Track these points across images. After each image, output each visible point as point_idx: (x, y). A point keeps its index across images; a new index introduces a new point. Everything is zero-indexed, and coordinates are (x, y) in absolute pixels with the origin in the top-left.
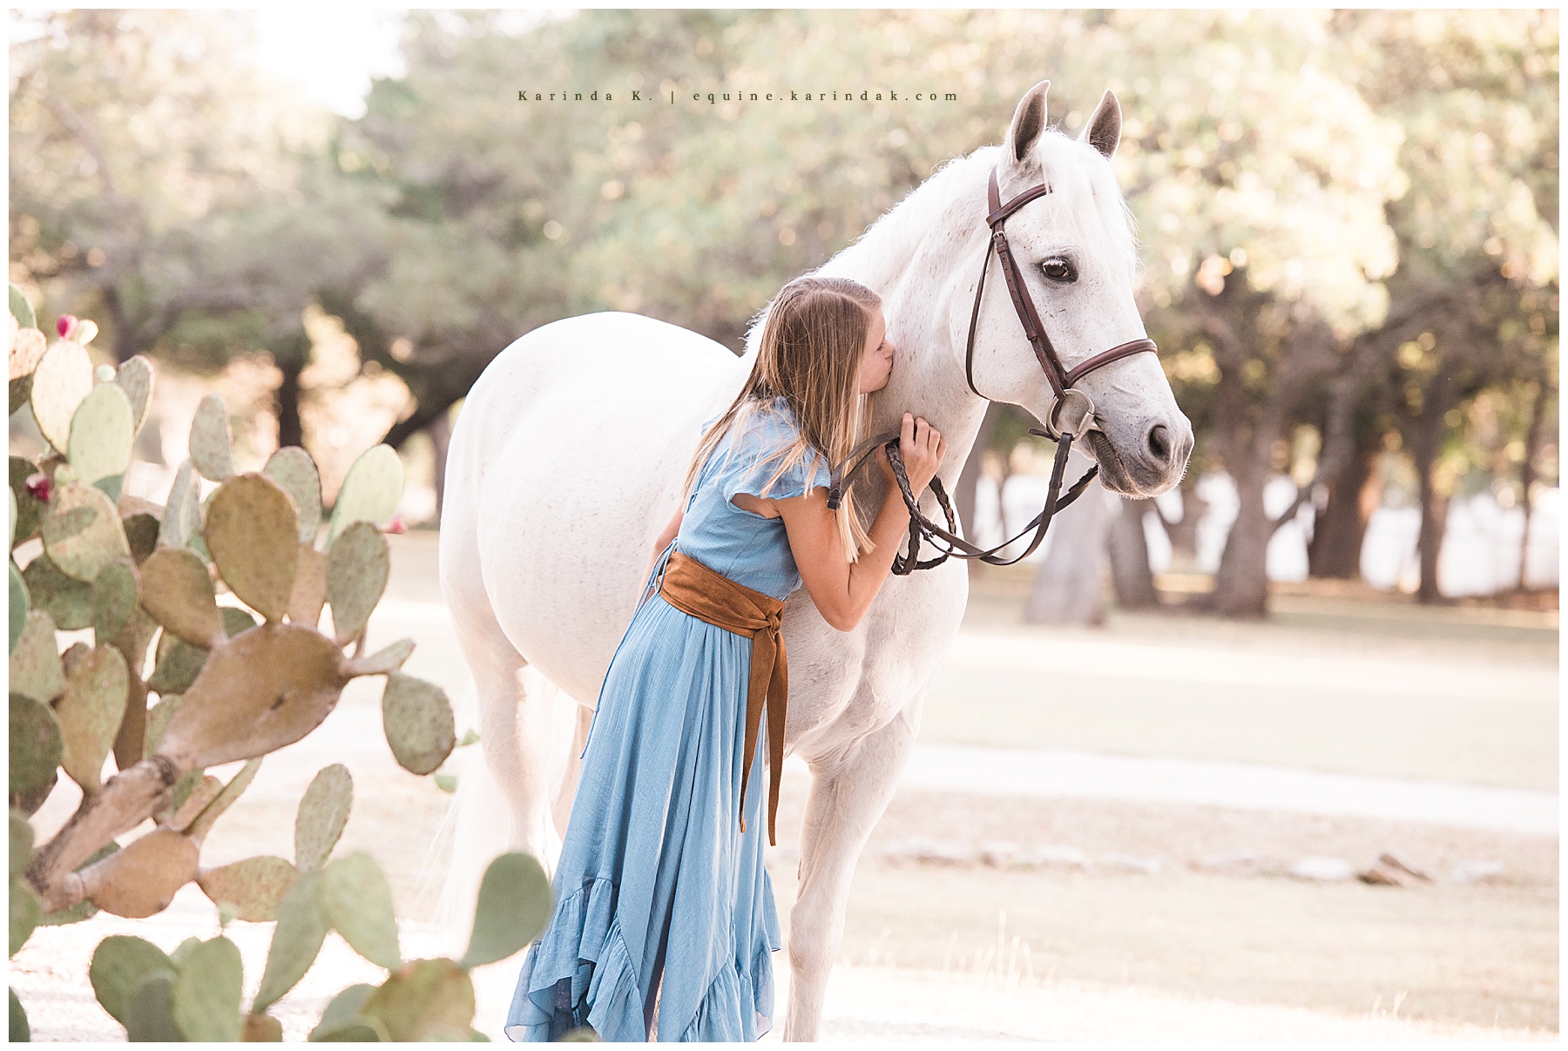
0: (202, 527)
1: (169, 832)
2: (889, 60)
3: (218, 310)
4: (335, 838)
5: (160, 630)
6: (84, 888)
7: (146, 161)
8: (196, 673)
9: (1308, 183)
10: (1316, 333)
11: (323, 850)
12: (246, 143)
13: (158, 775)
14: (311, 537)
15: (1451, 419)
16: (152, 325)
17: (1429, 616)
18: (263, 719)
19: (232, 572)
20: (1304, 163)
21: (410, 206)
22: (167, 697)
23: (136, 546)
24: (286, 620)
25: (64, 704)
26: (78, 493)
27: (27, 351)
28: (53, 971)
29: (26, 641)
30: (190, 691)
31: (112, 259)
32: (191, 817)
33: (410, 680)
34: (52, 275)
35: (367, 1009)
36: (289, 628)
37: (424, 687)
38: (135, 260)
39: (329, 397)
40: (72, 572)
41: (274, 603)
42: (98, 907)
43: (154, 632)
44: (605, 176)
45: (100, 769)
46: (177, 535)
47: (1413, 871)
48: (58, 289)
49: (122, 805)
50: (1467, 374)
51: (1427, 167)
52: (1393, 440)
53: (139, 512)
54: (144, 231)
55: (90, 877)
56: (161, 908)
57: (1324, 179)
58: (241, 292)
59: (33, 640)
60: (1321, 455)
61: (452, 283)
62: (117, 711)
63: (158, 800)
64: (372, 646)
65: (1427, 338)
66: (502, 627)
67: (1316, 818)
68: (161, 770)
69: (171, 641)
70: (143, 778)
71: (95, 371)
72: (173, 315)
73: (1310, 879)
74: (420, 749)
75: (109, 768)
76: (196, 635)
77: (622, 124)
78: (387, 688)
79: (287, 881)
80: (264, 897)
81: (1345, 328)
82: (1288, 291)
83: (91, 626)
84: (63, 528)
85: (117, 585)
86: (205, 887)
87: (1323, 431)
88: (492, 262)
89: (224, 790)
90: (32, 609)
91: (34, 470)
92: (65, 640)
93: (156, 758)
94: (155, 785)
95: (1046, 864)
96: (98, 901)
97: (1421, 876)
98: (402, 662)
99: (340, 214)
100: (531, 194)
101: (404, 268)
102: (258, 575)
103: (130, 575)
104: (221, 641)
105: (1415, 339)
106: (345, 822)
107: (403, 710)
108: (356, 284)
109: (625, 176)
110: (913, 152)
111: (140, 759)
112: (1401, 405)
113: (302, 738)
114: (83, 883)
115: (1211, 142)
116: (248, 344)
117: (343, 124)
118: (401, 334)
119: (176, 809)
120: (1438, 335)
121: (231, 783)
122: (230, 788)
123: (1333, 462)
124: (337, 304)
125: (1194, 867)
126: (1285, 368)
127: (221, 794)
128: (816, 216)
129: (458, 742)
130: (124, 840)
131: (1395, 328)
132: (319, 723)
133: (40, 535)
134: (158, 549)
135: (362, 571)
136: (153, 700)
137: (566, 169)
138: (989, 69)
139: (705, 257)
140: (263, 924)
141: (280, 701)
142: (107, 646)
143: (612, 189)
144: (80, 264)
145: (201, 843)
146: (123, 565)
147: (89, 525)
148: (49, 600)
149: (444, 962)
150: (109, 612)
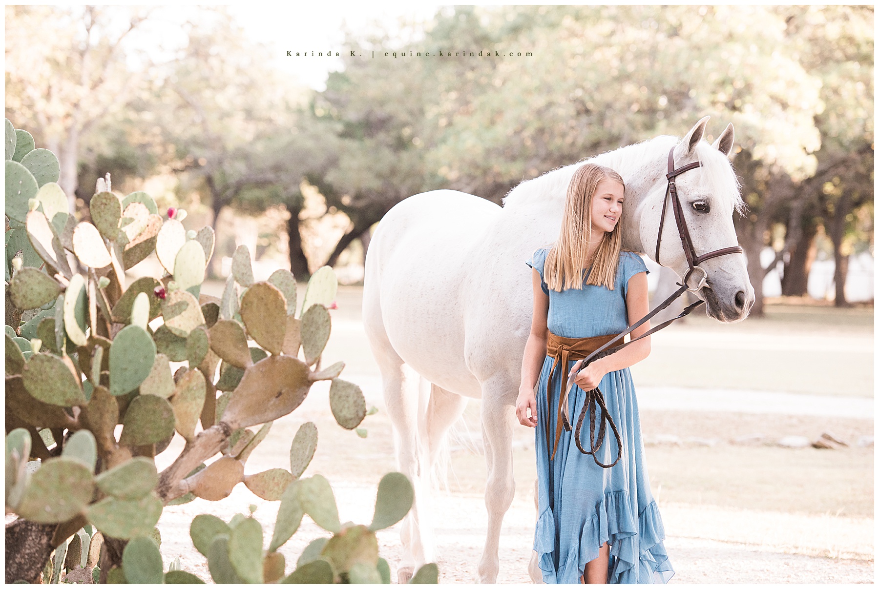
0: (239, 309)
1: (228, 459)
2: (574, 55)
3: (261, 184)
4: (309, 459)
5: (221, 360)
6: (189, 487)
7: (225, 115)
8: (239, 381)
9: (777, 108)
10: (783, 179)
11: (304, 465)
12: (272, 106)
13: (222, 432)
14: (293, 312)
15: (848, 218)
16: (229, 193)
17: (841, 312)
18: (272, 402)
19: (255, 332)
20: (774, 98)
21: (348, 133)
22: (226, 392)
23: (208, 319)
24: (282, 354)
25: (175, 398)
26: (179, 294)
27: (154, 225)
28: (185, 512)
29: (155, 369)
30: (236, 390)
31: (209, 162)
32: (240, 451)
33: (343, 382)
34: (182, 171)
35: (323, 553)
36: (283, 358)
37: (350, 386)
38: (220, 162)
39: (313, 224)
40: (177, 333)
41: (276, 346)
42: (196, 496)
43: (218, 361)
44: (439, 115)
45: (194, 430)
46: (228, 314)
47: (839, 441)
48: (185, 177)
49: (205, 447)
50: (856, 196)
51: (834, 98)
52: (821, 230)
53: (209, 302)
54: (224, 148)
55: (192, 481)
56: (226, 495)
57: (784, 106)
58: (270, 176)
59: (159, 368)
60: (786, 237)
61: (369, 169)
62: (201, 402)
63: (223, 443)
64: (324, 366)
65: (836, 180)
66: (392, 345)
67: (790, 417)
68: (223, 429)
69: (226, 365)
70: (215, 433)
71: (186, 233)
72: (239, 188)
73: (789, 447)
74: (349, 416)
75: (199, 428)
76: (238, 362)
77: (448, 90)
78: (332, 386)
79: (287, 480)
80: (276, 488)
81: (797, 177)
82: (769, 160)
83: (187, 360)
84: (172, 312)
85: (199, 339)
86: (248, 485)
87: (787, 225)
88: (387, 157)
89: (255, 437)
90: (158, 352)
91: (158, 284)
92: (175, 367)
93: (220, 424)
94: (221, 436)
95: (660, 443)
96: (195, 493)
97: (842, 444)
98: (339, 373)
99: (316, 138)
100: (405, 125)
101: (346, 162)
102: (267, 332)
103: (205, 334)
104: (250, 365)
105: (830, 181)
106: (315, 451)
107: (340, 397)
108: (324, 170)
109: (450, 115)
110: (586, 98)
111: (213, 424)
112: (825, 212)
113: (291, 411)
114: (188, 484)
115: (730, 90)
116: (274, 200)
117: (316, 96)
118: (346, 193)
119: (232, 447)
120: (842, 179)
121: (258, 433)
122: (257, 436)
123: (793, 241)
124: (315, 180)
125: (732, 442)
126: (768, 196)
127: (253, 439)
128: (541, 131)
129: (367, 413)
130: (208, 462)
131: (821, 174)
132: (299, 404)
133: (161, 315)
134: (219, 320)
135: (318, 328)
136: (219, 394)
137: (422, 112)
138: (622, 59)
139: (488, 152)
140: (277, 501)
141: (280, 394)
142: (196, 369)
143: (443, 122)
144: (195, 165)
145: (245, 463)
146: (202, 330)
147: (185, 310)
148: (167, 347)
149: (361, 527)
150: (195, 353)
